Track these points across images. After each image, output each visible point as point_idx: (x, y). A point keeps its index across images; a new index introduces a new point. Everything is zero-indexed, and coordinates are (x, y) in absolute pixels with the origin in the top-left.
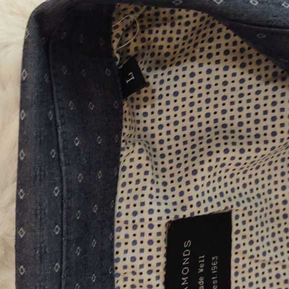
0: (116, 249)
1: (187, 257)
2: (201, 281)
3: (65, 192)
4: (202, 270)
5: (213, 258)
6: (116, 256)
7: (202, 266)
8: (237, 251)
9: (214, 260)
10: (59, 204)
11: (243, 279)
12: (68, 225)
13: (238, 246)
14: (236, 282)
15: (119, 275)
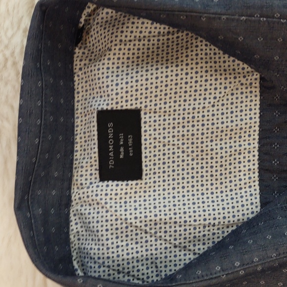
0: (76, 129)
1: (111, 133)
2: (122, 149)
3: (44, 86)
4: (122, 143)
5: (129, 136)
6: (75, 133)
7: (122, 140)
8: (145, 134)
9: (130, 138)
10: (41, 91)
11: (150, 152)
12: (45, 103)
13: (146, 131)
14: (146, 153)
15: (77, 143)
